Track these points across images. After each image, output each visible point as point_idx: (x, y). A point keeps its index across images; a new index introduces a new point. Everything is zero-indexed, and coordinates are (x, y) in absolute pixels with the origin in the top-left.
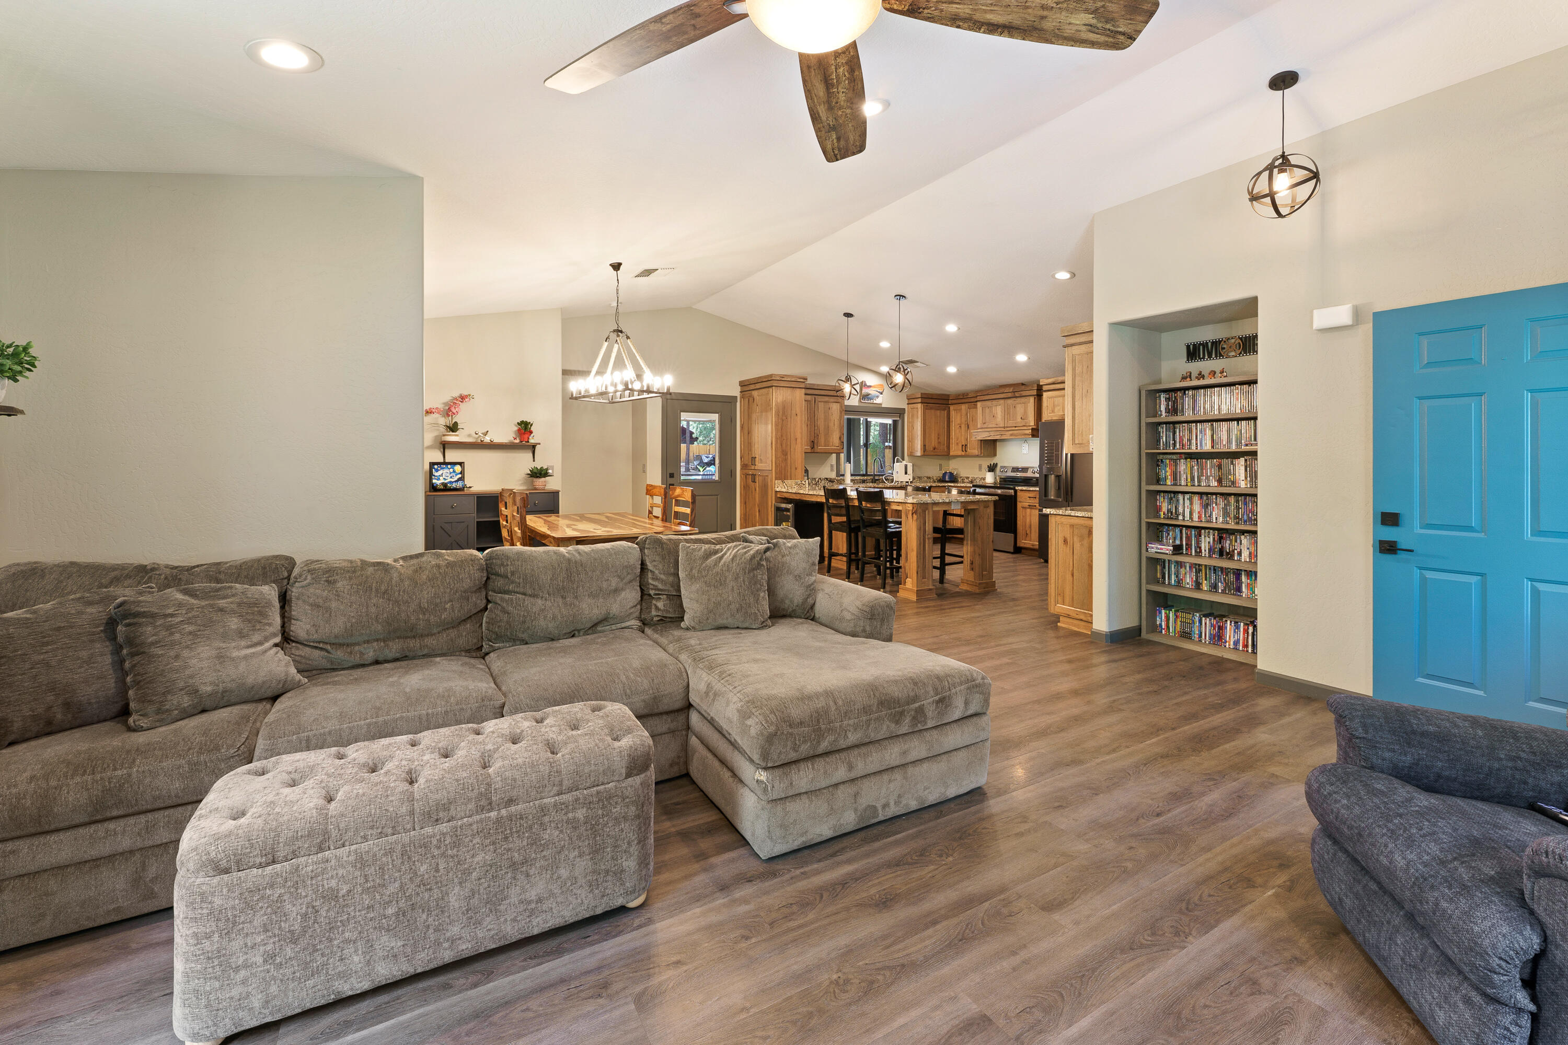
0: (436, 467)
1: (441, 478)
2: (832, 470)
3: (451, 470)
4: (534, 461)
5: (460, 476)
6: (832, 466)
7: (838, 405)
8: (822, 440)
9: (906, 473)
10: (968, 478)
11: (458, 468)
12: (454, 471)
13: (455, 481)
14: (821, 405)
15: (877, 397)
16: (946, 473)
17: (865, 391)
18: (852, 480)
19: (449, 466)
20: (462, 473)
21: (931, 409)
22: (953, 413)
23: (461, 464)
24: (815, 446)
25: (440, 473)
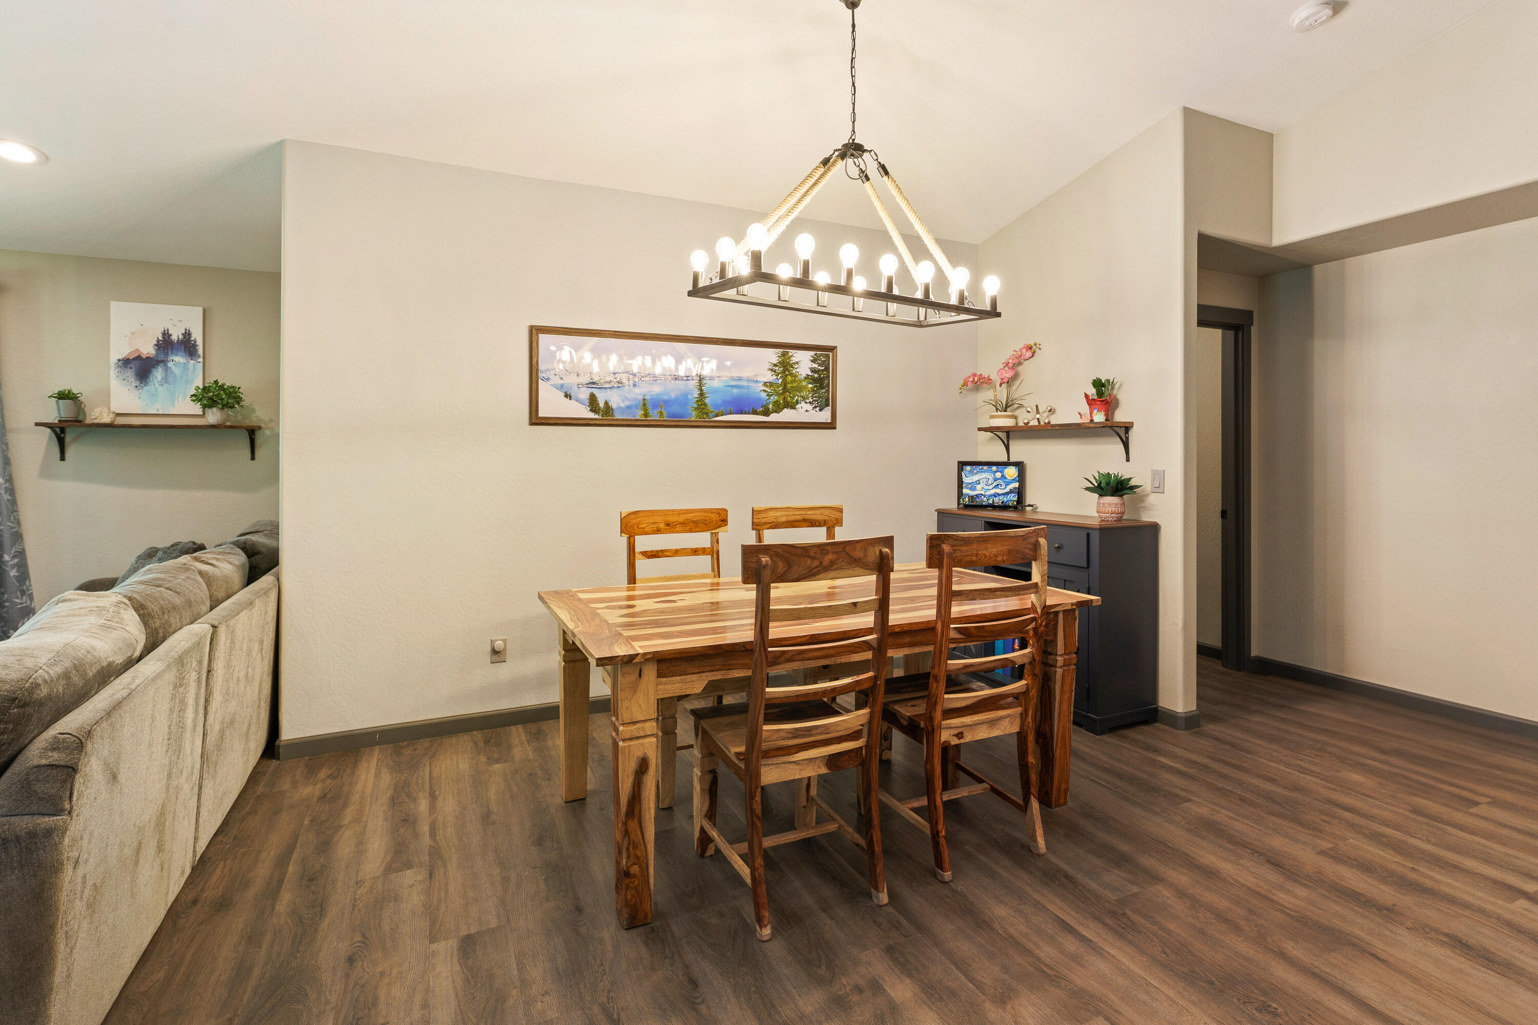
0: (968, 468)
1: (979, 487)
3: (998, 475)
4: (1128, 460)
5: (1016, 485)
11: (1012, 472)
12: (1003, 477)
13: (1004, 494)
19: (994, 468)
20: (1021, 478)
23: (1020, 465)
25: (975, 478)
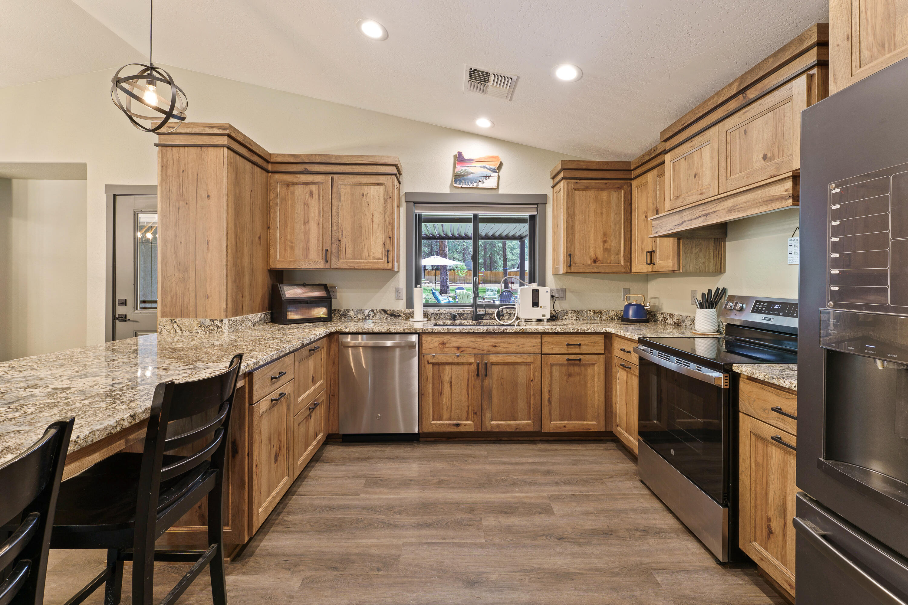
2: (398, 298)
6: (398, 290)
7: (381, 189)
8: (348, 248)
9: (535, 304)
10: (672, 316)
14: (345, 191)
15: (487, 177)
16: (630, 305)
17: (462, 168)
18: (425, 315)
21: (587, 188)
22: (636, 193)
24: (334, 260)
